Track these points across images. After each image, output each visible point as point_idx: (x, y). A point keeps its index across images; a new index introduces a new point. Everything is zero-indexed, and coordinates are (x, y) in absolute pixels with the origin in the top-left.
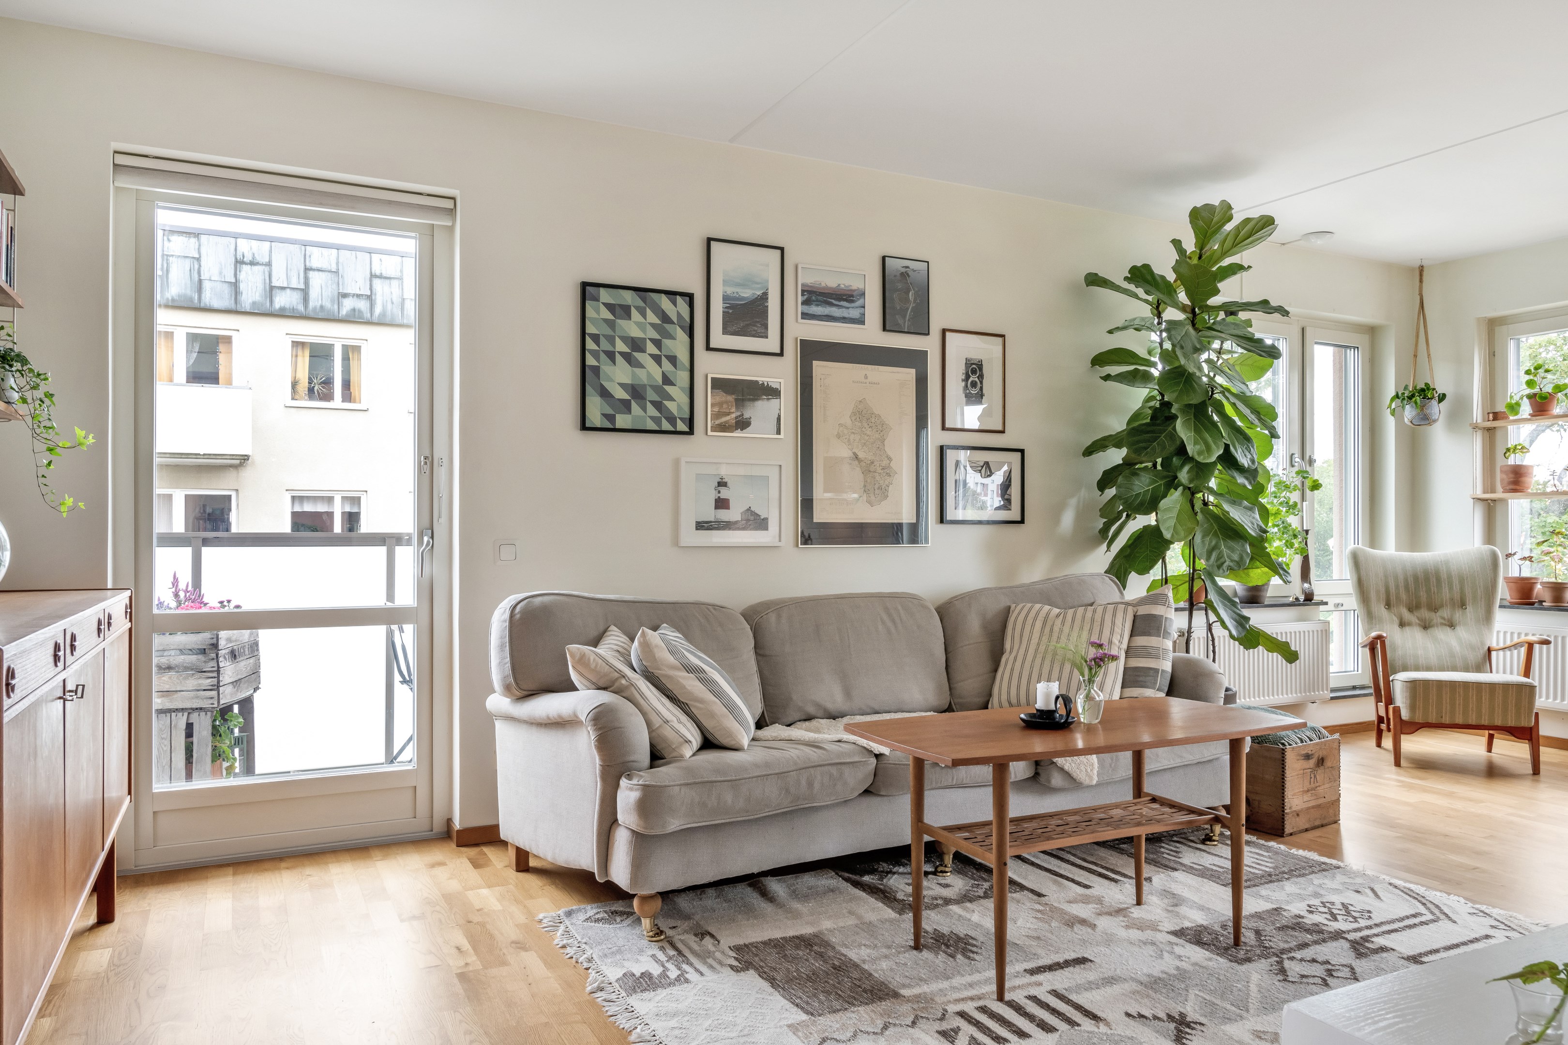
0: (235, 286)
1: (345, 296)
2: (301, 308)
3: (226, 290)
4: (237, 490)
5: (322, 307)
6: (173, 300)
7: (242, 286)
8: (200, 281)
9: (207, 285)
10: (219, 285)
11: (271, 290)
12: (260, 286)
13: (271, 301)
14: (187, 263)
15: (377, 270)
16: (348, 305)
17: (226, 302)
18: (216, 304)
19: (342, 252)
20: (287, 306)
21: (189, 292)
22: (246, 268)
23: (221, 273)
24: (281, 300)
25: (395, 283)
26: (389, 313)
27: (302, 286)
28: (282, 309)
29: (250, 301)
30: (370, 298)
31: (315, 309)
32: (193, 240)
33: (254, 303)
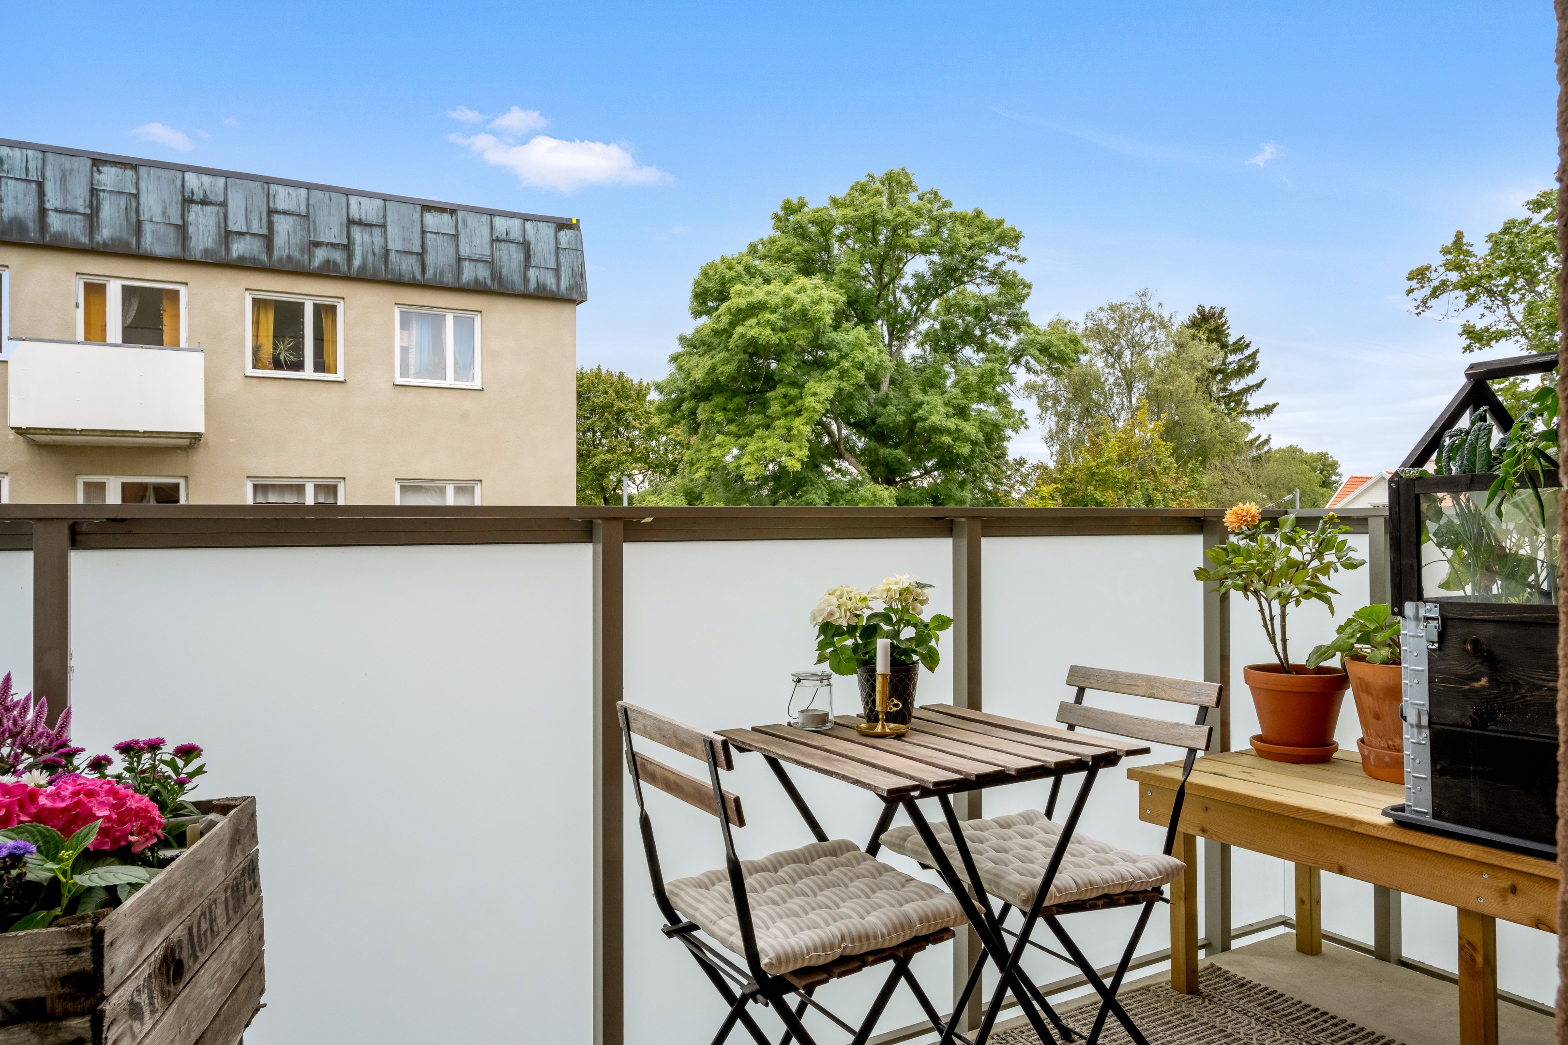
0: (182, 230)
1: (318, 244)
2: (264, 258)
3: (171, 233)
4: (186, 478)
5: (289, 257)
6: (105, 244)
7: (191, 230)
8: (139, 223)
9: (148, 228)
10: (162, 228)
11: (227, 236)
12: (213, 230)
13: (228, 249)
14: (123, 202)
15: (355, 213)
16: (320, 255)
17: (170, 248)
18: (159, 251)
19: (314, 192)
20: (247, 255)
21: (124, 235)
22: (196, 209)
23: (164, 213)
24: (238, 248)
25: (377, 231)
26: (370, 266)
27: (265, 232)
28: (241, 258)
29: (201, 247)
30: (348, 248)
31: (280, 259)
32: (130, 173)
33: (206, 251)
